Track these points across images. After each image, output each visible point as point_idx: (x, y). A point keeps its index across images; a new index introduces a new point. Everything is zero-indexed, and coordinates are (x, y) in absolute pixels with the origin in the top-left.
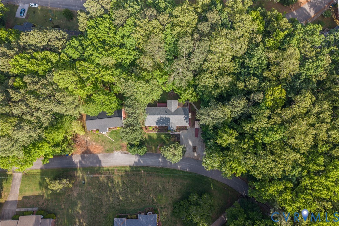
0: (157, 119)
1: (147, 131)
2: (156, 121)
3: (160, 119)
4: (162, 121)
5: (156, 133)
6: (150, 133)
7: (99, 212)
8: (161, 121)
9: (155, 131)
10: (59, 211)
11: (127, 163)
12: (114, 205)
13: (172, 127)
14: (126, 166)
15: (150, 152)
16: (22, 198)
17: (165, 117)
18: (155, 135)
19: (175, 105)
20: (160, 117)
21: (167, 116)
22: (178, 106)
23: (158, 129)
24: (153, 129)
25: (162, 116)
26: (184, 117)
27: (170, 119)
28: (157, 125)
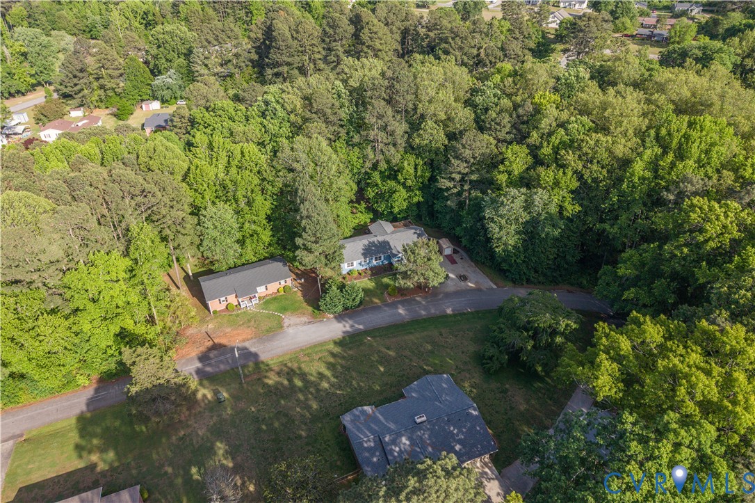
0: (364, 248)
1: (349, 281)
2: (362, 251)
3: (369, 246)
4: (374, 248)
7: (289, 438)
8: (373, 250)
9: (365, 276)
10: (156, 481)
11: (326, 337)
12: (326, 409)
13: (399, 252)
14: (325, 342)
16: (14, 494)
17: (378, 241)
18: (368, 282)
19: (388, 227)
20: (367, 242)
21: (381, 239)
22: (394, 227)
23: (369, 272)
24: (360, 274)
25: (371, 240)
26: (415, 233)
27: (388, 243)
28: (365, 257)
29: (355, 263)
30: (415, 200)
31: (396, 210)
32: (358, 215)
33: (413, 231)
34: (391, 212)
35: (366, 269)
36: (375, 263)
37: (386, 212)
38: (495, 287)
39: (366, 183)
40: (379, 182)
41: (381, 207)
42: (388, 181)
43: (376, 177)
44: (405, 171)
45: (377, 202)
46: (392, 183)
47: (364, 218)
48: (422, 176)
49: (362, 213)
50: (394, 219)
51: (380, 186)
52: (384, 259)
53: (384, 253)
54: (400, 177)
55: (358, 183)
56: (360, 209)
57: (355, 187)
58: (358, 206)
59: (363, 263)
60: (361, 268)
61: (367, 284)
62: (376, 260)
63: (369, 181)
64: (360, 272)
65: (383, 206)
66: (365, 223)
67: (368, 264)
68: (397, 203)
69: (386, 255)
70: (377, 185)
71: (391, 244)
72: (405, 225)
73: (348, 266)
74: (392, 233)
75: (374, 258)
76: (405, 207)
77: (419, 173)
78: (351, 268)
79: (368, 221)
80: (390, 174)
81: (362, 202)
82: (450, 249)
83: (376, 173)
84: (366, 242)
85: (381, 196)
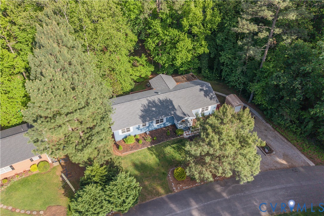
0: (142, 109)
1: (124, 151)
2: (140, 113)
3: (149, 106)
4: (154, 109)
5: (149, 149)
6: (133, 154)
8: (153, 111)
9: (144, 144)
13: (185, 115)
15: (149, 197)
17: (159, 99)
18: (148, 153)
19: (170, 81)
20: (147, 102)
21: (162, 97)
22: (177, 82)
23: (149, 139)
24: (138, 140)
25: (151, 99)
26: (201, 90)
27: (171, 102)
28: (144, 121)
29: (131, 128)
30: (201, 51)
31: (178, 63)
32: (139, 68)
33: (199, 87)
34: (173, 65)
35: (146, 133)
36: (155, 126)
37: (167, 65)
38: (312, 164)
39: (146, 34)
40: (160, 30)
41: (163, 59)
42: (170, 29)
43: (157, 25)
44: (191, 14)
45: (158, 55)
46: (174, 32)
47: (145, 71)
48: (211, 21)
49: (143, 66)
50: (176, 73)
51: (161, 35)
52: (167, 121)
53: (166, 115)
54: (185, 22)
55: (139, 35)
56: (141, 62)
57: (135, 38)
58: (139, 59)
59: (141, 127)
60: (139, 132)
61: (145, 157)
62: (157, 123)
63: (149, 31)
64: (138, 137)
65: (165, 58)
66: (146, 76)
67: (148, 127)
68: (180, 55)
69: (168, 117)
70: (158, 35)
71: (174, 103)
72: (188, 80)
73: (123, 132)
74: (175, 89)
75: (155, 121)
76: (189, 59)
77: (209, 17)
78: (127, 133)
79: (149, 74)
80: (172, 23)
81: (143, 55)
82: (240, 107)
83: (156, 22)
84: (144, 102)
85: (162, 47)
